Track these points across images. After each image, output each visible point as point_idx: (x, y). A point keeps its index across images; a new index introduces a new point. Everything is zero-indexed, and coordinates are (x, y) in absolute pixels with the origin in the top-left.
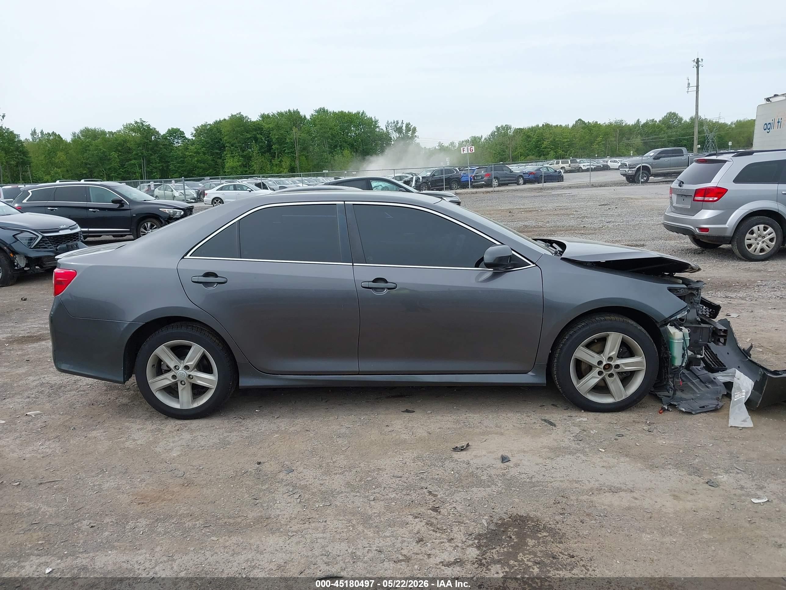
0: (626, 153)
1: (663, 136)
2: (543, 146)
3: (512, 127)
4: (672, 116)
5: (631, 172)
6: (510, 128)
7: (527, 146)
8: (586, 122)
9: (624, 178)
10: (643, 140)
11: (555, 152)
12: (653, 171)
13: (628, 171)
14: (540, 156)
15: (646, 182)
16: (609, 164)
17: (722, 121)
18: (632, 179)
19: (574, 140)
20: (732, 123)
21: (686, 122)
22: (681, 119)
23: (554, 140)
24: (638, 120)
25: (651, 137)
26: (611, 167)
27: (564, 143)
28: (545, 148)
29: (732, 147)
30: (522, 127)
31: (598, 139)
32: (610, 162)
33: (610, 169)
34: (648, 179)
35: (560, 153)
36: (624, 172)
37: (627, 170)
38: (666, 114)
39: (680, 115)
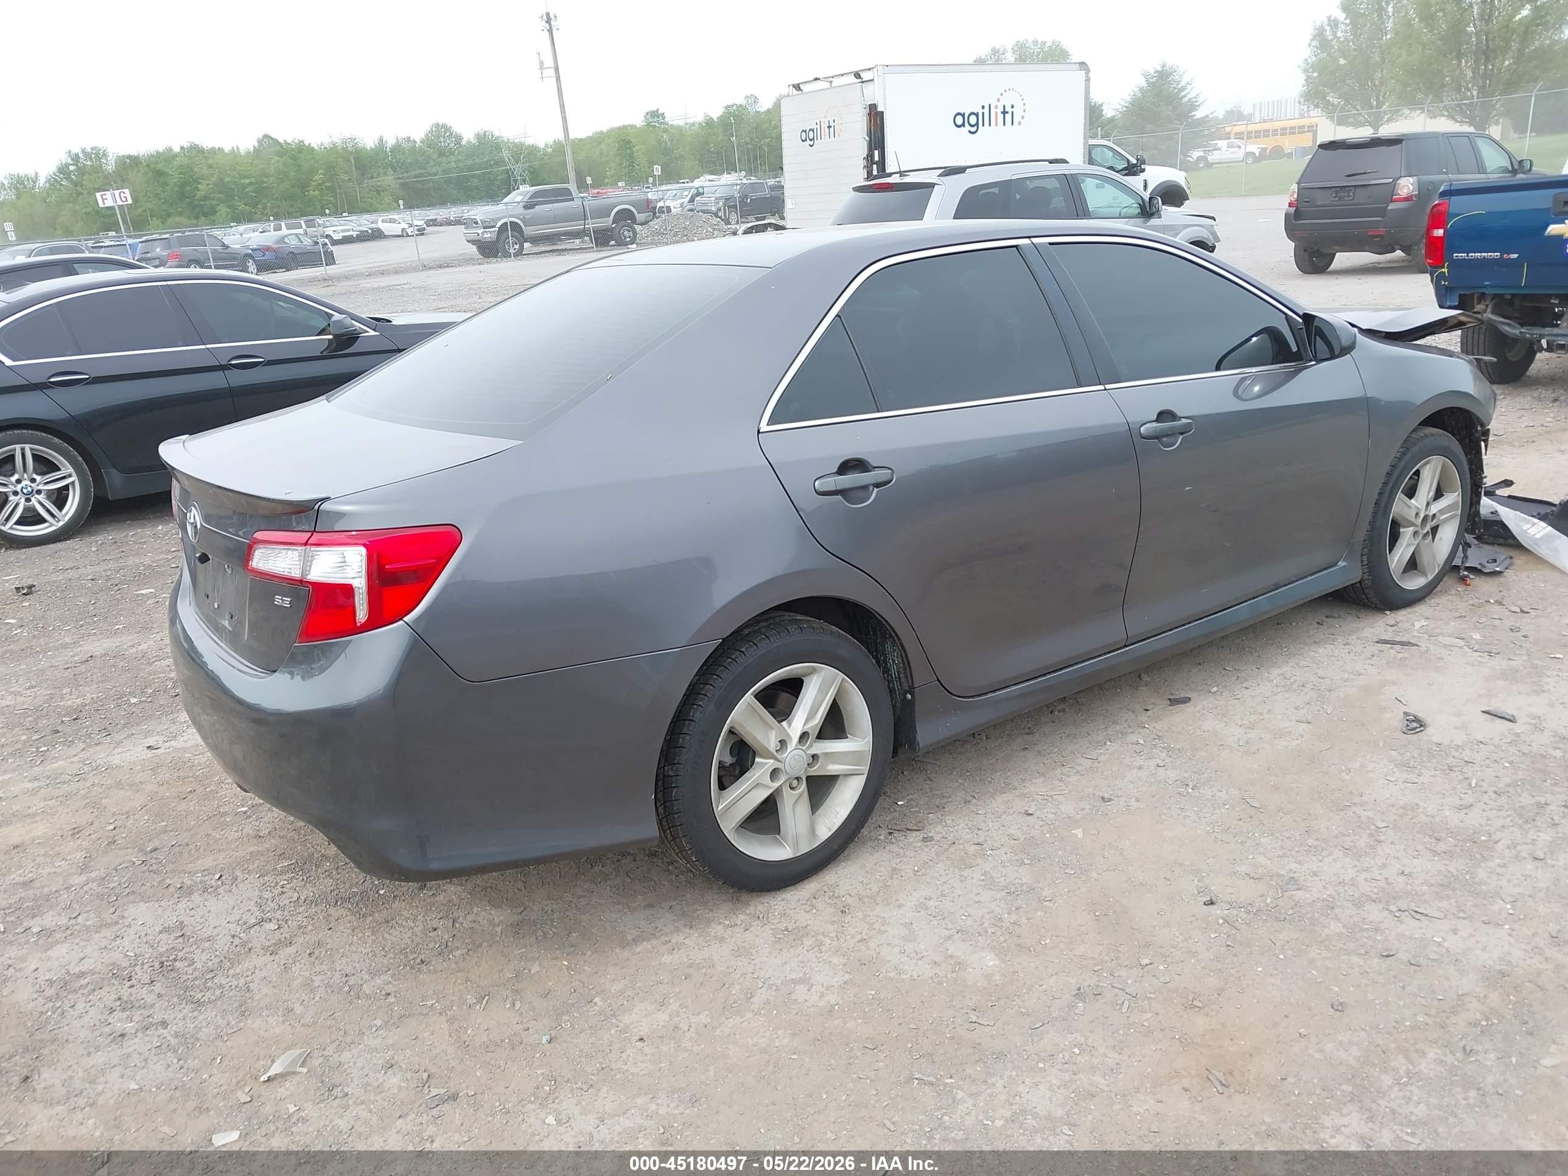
0: (378, 206)
1: (434, 170)
2: (199, 194)
3: (110, 154)
4: (441, 131)
5: (489, 235)
6: (105, 155)
7: (162, 196)
8: (281, 141)
9: (474, 248)
10: (399, 178)
11: (229, 207)
12: (528, 231)
13: (483, 233)
14: (197, 218)
15: (519, 253)
16: (381, 226)
17: (529, 141)
18: (489, 250)
19: (265, 180)
20: (546, 145)
21: (469, 142)
22: (459, 138)
23: (222, 180)
24: (381, 139)
25: (413, 173)
26: (386, 233)
27: (244, 187)
28: (205, 198)
29: (593, 186)
30: (134, 153)
31: (316, 178)
32: (383, 221)
33: (385, 237)
34: (522, 247)
35: (240, 208)
36: (475, 237)
37: (480, 232)
38: (429, 128)
39: (457, 128)
